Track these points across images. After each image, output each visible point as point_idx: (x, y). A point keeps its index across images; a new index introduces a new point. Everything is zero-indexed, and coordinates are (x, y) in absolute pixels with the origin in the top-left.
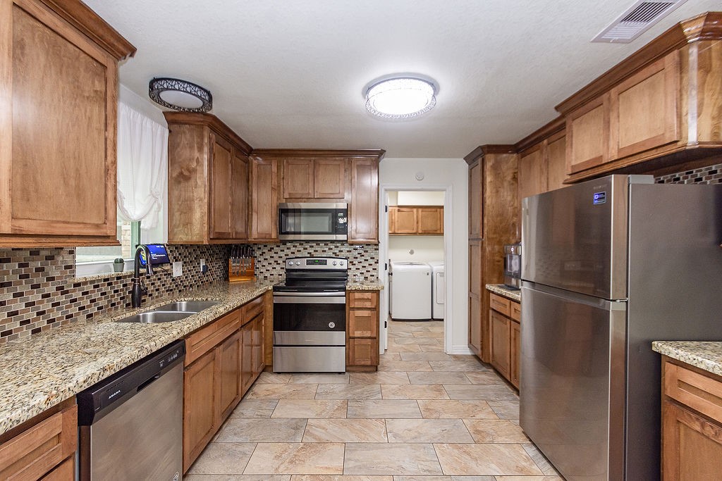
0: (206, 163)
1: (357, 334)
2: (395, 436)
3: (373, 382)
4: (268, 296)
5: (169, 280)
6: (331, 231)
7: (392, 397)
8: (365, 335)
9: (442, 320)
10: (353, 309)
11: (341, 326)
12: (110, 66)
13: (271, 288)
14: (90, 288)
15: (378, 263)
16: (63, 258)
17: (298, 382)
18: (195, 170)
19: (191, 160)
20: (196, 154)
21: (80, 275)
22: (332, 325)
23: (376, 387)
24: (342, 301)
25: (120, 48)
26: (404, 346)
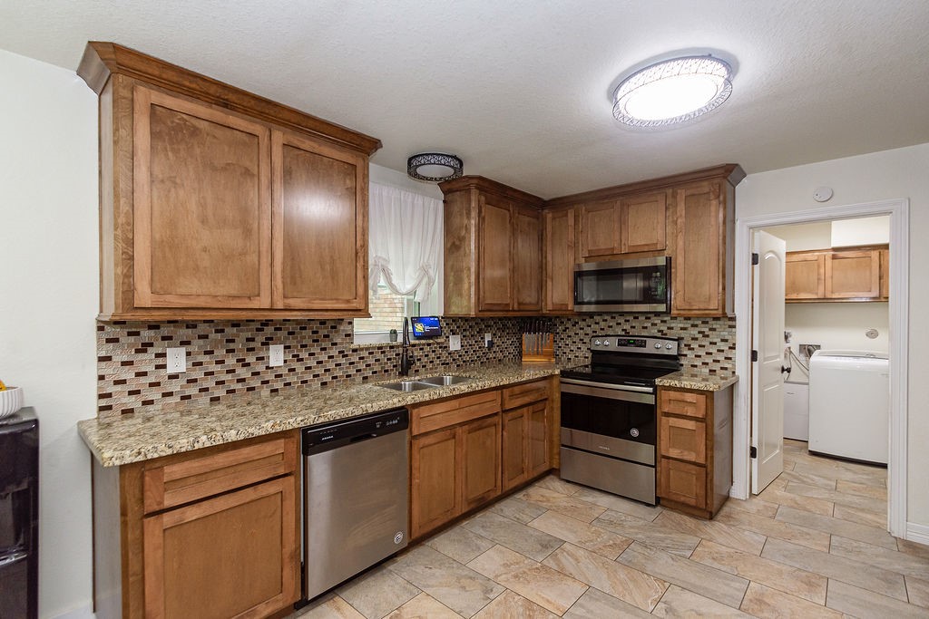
0: (473, 229)
1: (674, 453)
2: (669, 610)
3: (693, 533)
4: (556, 382)
5: (445, 354)
6: (641, 300)
7: (708, 562)
8: (686, 458)
9: (884, 466)
10: (667, 415)
11: (650, 437)
12: (359, 164)
13: (557, 372)
14: (365, 354)
15: (734, 348)
16: (343, 328)
17: (584, 499)
18: (464, 238)
19: (461, 228)
20: (466, 221)
21: (357, 342)
22: (635, 432)
23: (693, 540)
24: (650, 400)
25: (364, 145)
26: (798, 498)
